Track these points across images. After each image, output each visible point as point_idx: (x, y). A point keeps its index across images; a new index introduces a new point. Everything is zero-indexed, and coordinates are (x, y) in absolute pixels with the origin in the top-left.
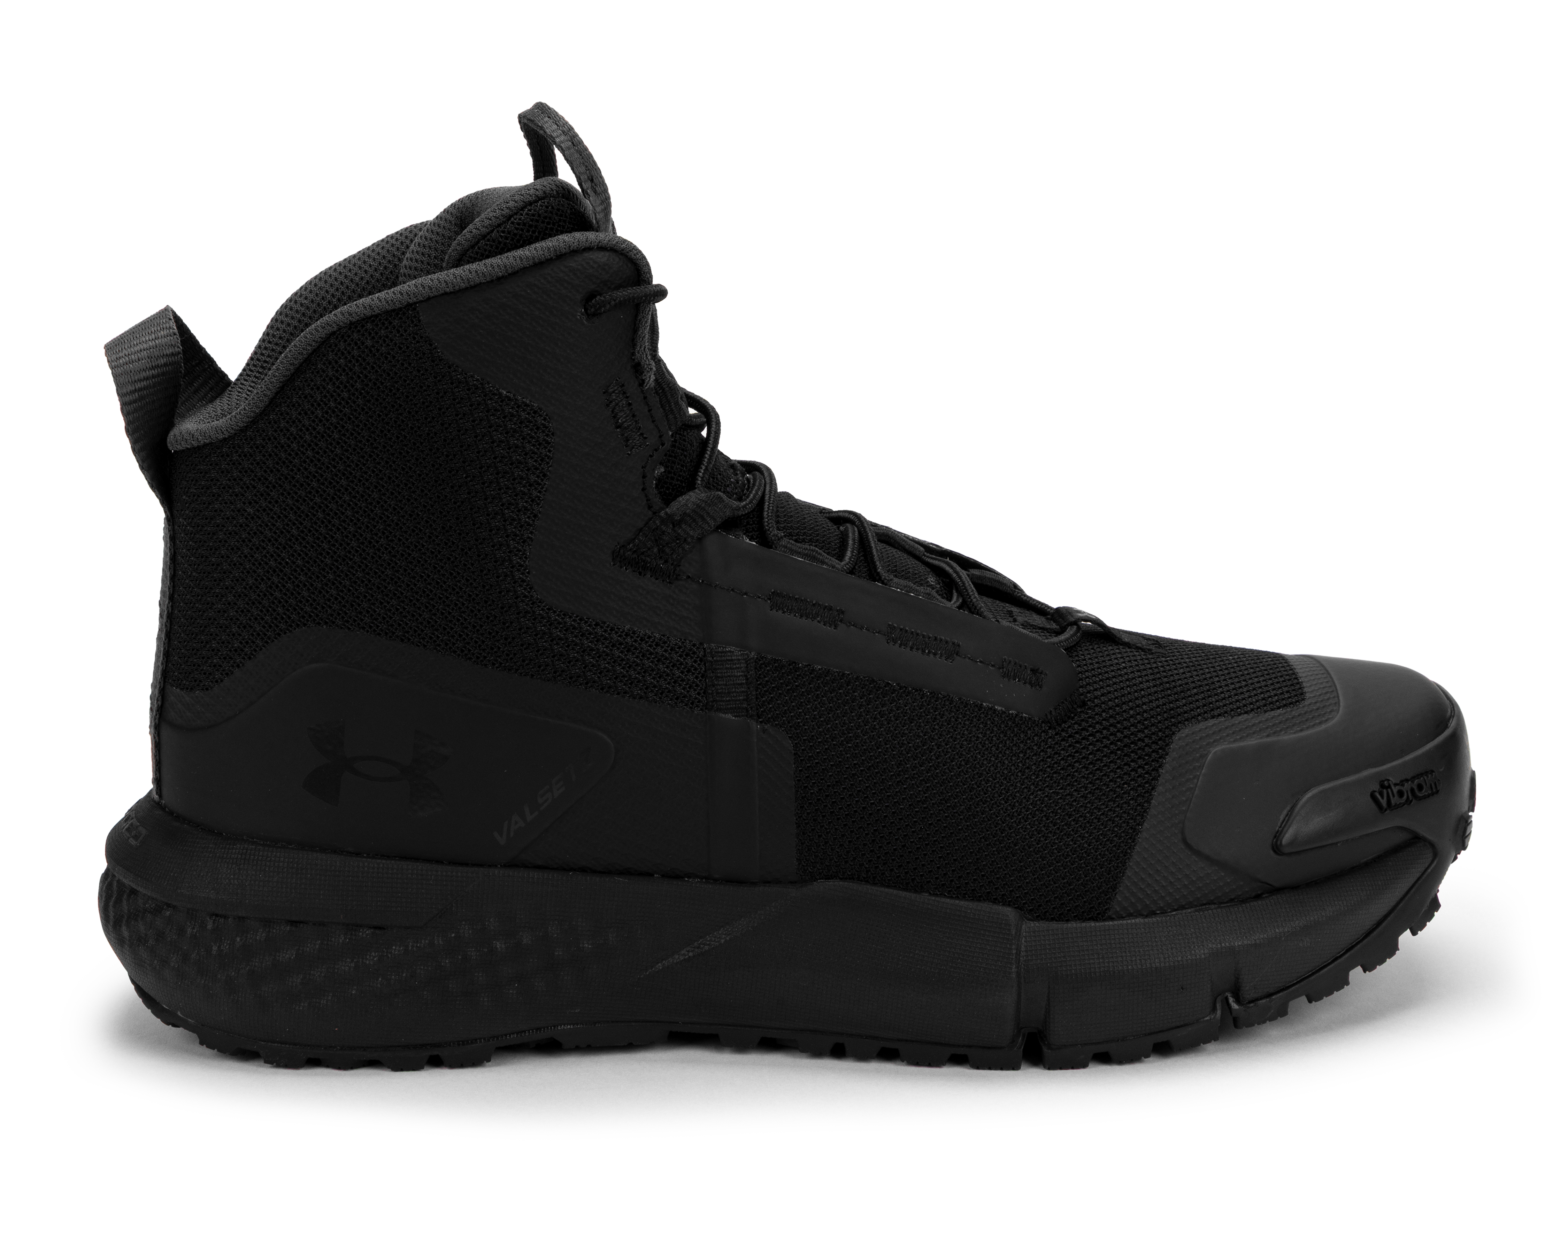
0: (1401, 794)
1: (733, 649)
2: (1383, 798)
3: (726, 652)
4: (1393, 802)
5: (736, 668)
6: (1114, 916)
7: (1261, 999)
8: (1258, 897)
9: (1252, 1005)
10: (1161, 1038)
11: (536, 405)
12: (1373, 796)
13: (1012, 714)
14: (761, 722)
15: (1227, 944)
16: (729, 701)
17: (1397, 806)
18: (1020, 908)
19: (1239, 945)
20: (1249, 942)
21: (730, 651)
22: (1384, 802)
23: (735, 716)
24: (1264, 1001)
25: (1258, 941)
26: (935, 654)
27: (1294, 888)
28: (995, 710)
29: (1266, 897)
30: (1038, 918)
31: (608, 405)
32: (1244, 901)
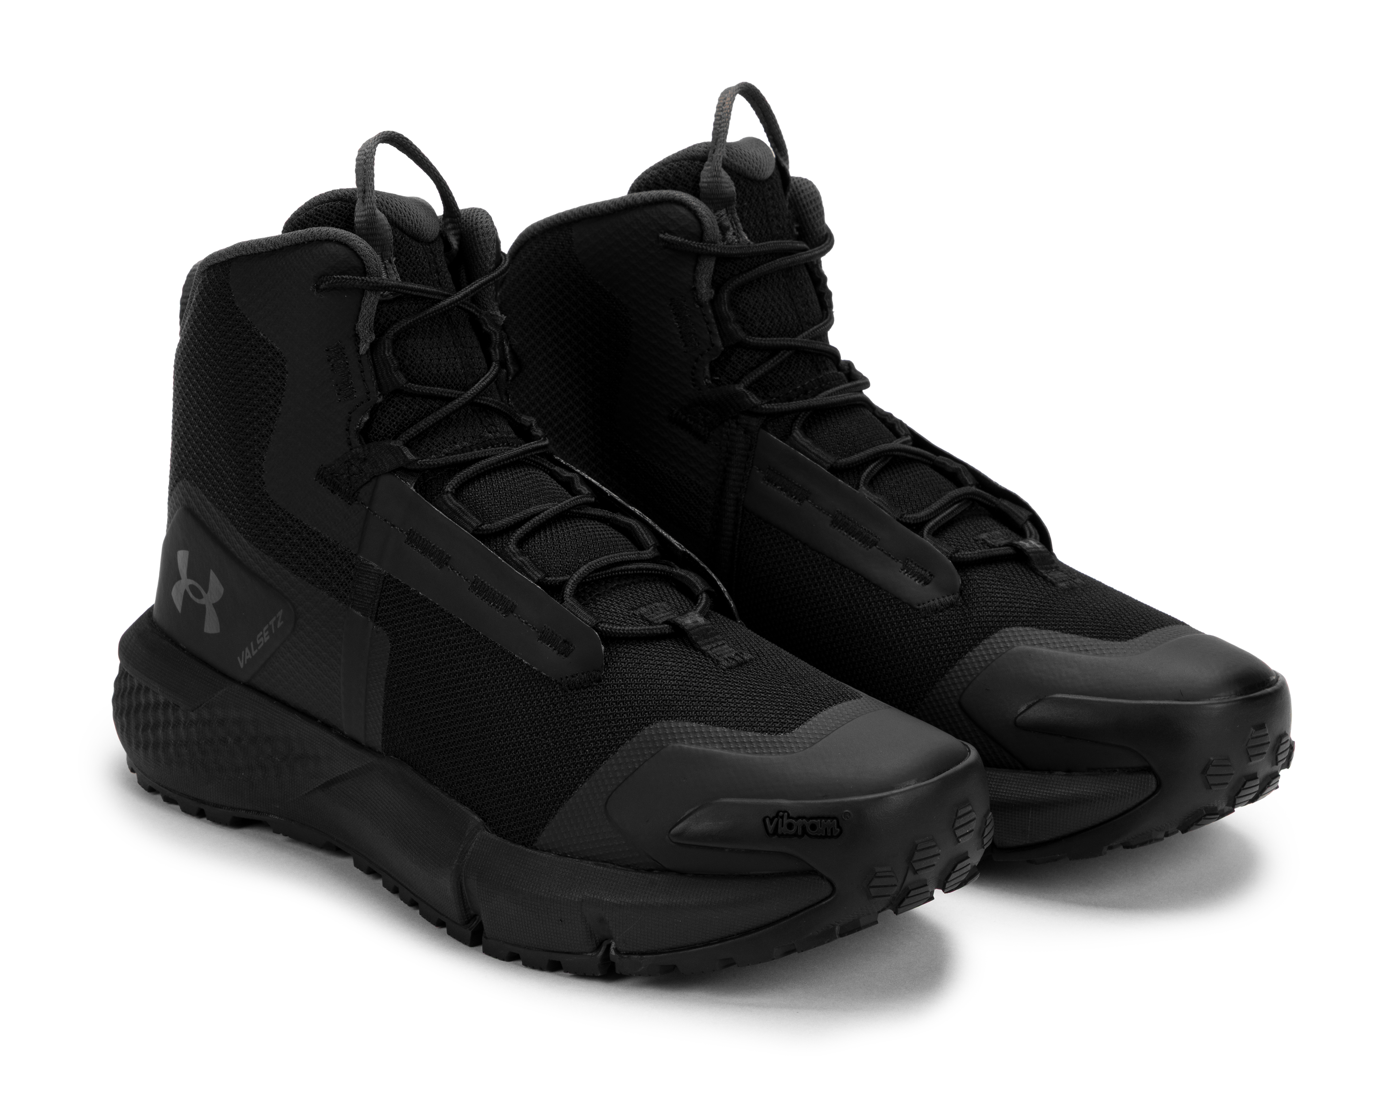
0: (790, 826)
1: (373, 564)
2: (771, 824)
3: (369, 565)
4: (779, 831)
5: (372, 579)
6: (538, 848)
7: (635, 954)
8: (650, 871)
9: (626, 956)
10: (556, 957)
11: (278, 348)
12: (764, 820)
13: (535, 670)
14: (378, 624)
15: (599, 897)
16: (361, 602)
17: (782, 835)
18: (485, 820)
19: (607, 901)
20: (615, 902)
21: (371, 565)
22: (771, 828)
23: (363, 615)
24: (636, 957)
25: (622, 903)
26: (497, 607)
27: (681, 873)
28: (522, 663)
29: (656, 873)
30: (495, 832)
31: (329, 361)
32: (637, 870)
